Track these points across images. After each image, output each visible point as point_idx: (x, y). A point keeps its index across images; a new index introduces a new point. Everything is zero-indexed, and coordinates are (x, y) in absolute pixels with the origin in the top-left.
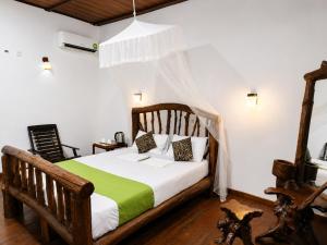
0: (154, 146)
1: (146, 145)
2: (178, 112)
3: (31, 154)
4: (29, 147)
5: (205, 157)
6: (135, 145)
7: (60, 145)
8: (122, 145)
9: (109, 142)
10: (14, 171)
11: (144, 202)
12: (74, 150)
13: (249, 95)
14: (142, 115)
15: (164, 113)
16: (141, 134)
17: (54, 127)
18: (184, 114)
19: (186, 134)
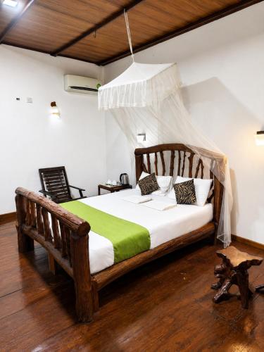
0: (157, 188)
1: (149, 187)
2: (182, 153)
3: (42, 194)
4: (41, 188)
5: (209, 201)
6: (138, 187)
7: (68, 186)
8: (126, 186)
9: (114, 183)
10: (26, 210)
11: (140, 244)
12: (80, 191)
13: (258, 133)
14: (145, 156)
15: (167, 154)
16: (144, 175)
17: (62, 169)
18: (188, 154)
19: (190, 176)
